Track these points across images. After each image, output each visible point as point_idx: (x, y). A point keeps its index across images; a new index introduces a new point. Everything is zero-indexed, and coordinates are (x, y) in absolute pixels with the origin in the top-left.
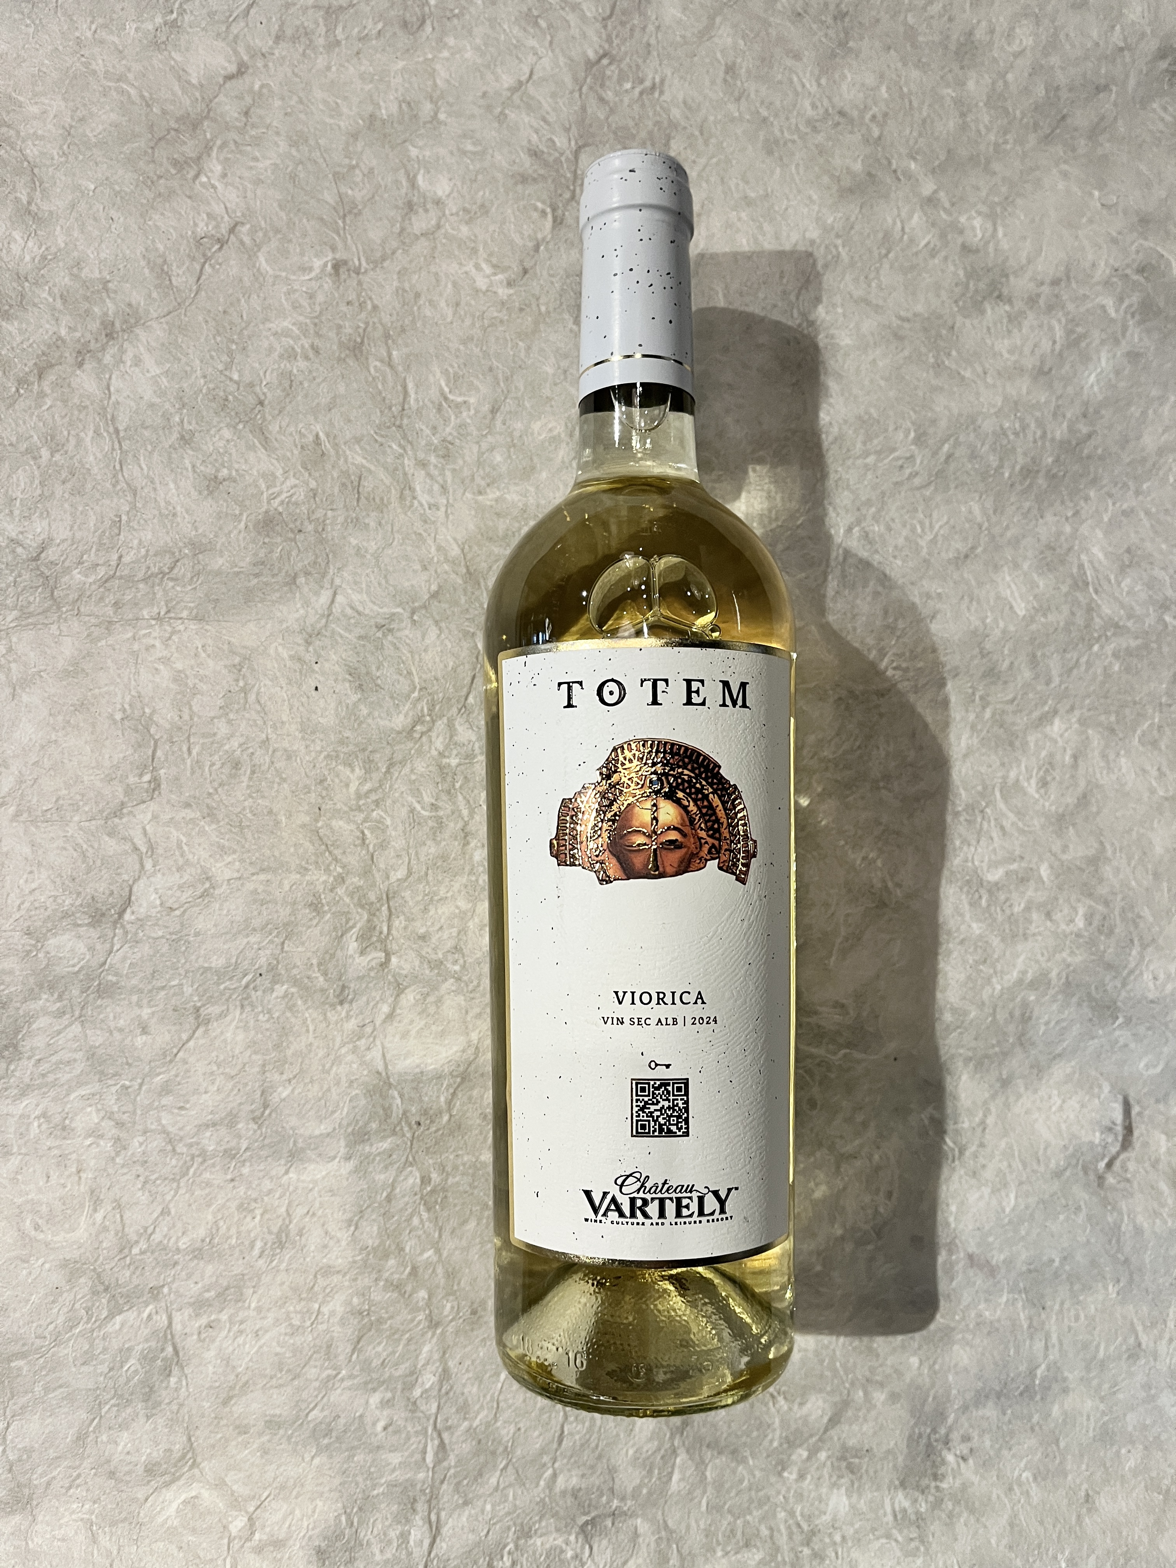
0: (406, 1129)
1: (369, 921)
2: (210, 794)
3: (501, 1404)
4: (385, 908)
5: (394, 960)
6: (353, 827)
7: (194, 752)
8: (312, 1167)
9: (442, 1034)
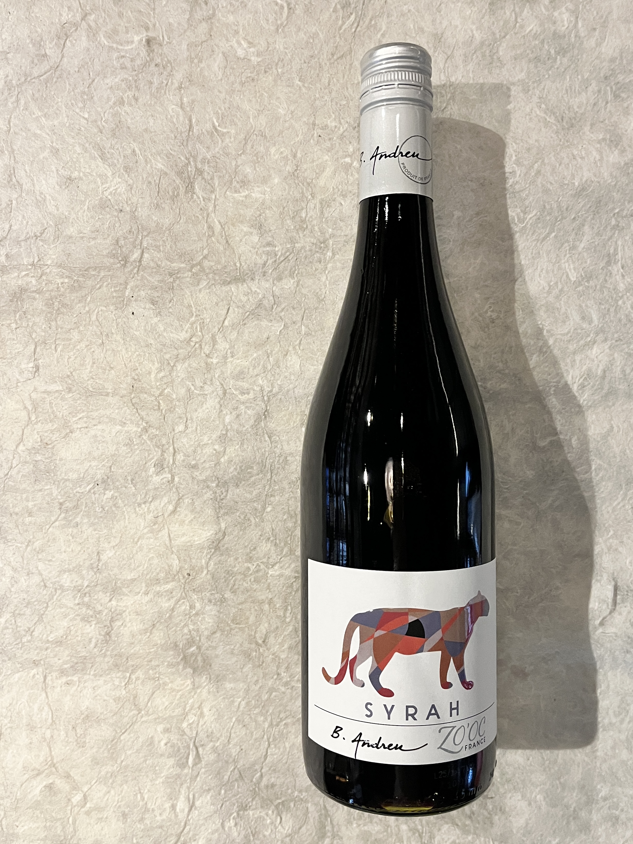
0: (181, 578)
1: (162, 455)
2: (68, 376)
3: (233, 735)
4: (171, 449)
5: (176, 479)
6: (153, 398)
7: (59, 350)
8: (125, 598)
9: (203, 524)
